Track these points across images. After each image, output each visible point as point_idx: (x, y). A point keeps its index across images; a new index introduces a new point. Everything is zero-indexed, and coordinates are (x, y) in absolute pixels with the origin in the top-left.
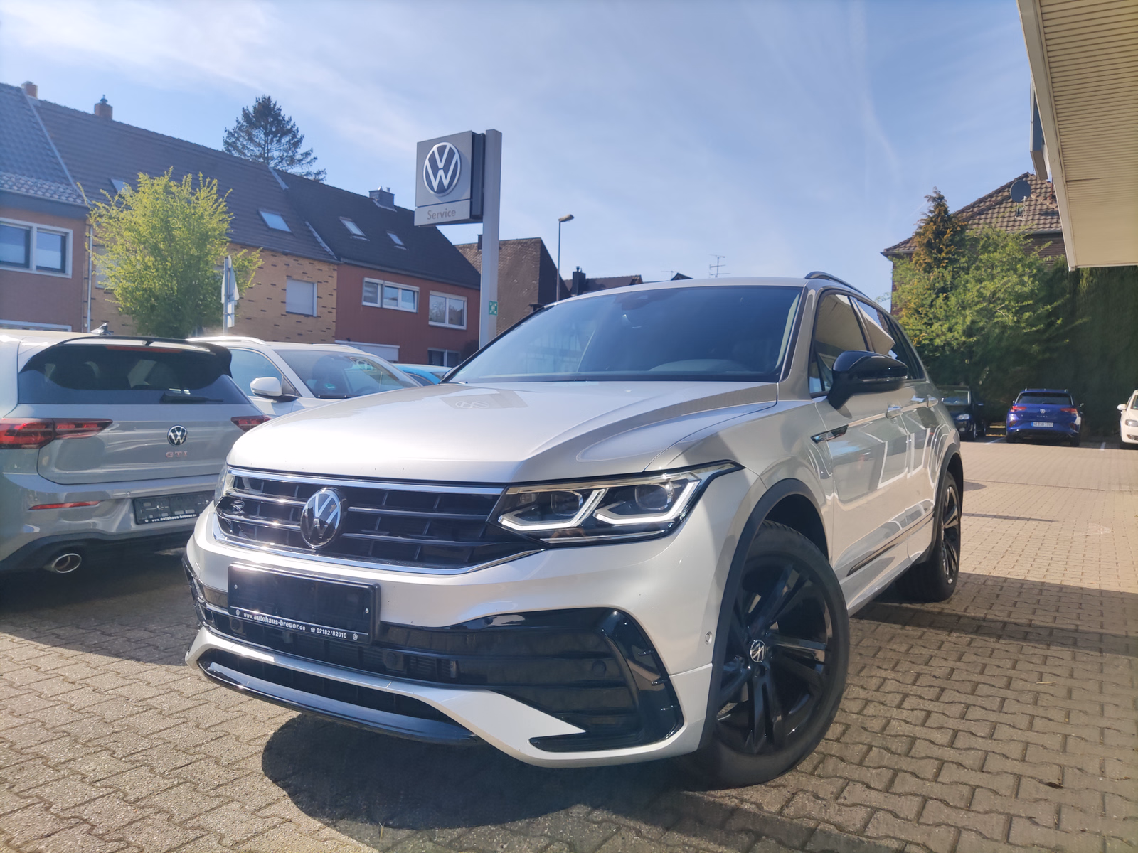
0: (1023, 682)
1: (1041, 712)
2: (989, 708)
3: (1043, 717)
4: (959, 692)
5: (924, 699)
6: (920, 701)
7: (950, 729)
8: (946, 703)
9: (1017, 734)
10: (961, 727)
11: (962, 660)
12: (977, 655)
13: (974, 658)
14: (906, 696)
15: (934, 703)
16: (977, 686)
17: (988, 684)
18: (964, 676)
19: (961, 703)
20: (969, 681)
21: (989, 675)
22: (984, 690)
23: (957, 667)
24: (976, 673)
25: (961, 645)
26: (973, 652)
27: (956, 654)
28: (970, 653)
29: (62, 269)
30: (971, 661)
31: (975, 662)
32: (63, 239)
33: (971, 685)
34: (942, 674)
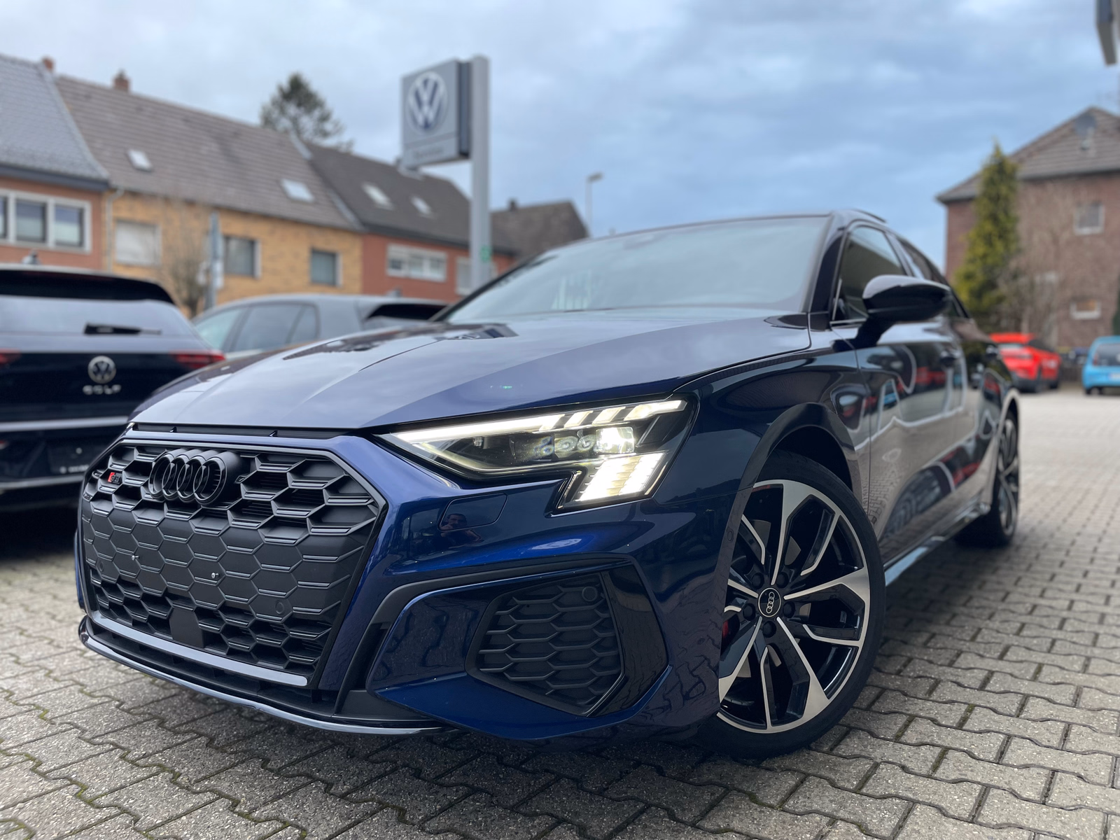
0: (1100, 695)
2: (1044, 742)
4: (995, 711)
5: (940, 725)
6: (934, 729)
7: (977, 783)
8: (975, 732)
11: (1005, 658)
12: (1028, 648)
13: (1023, 654)
14: (912, 719)
15: (955, 732)
17: (1042, 698)
18: (1011, 684)
19: (999, 732)
20: (1015, 693)
21: (1047, 683)
22: (1036, 708)
23: (997, 669)
24: (1027, 680)
25: (1008, 634)
26: (1023, 645)
27: (1000, 649)
28: (1018, 646)
29: (81, 243)
30: (1020, 659)
31: (1026, 661)
32: (81, 213)
33: (1017, 700)
34: (973, 680)
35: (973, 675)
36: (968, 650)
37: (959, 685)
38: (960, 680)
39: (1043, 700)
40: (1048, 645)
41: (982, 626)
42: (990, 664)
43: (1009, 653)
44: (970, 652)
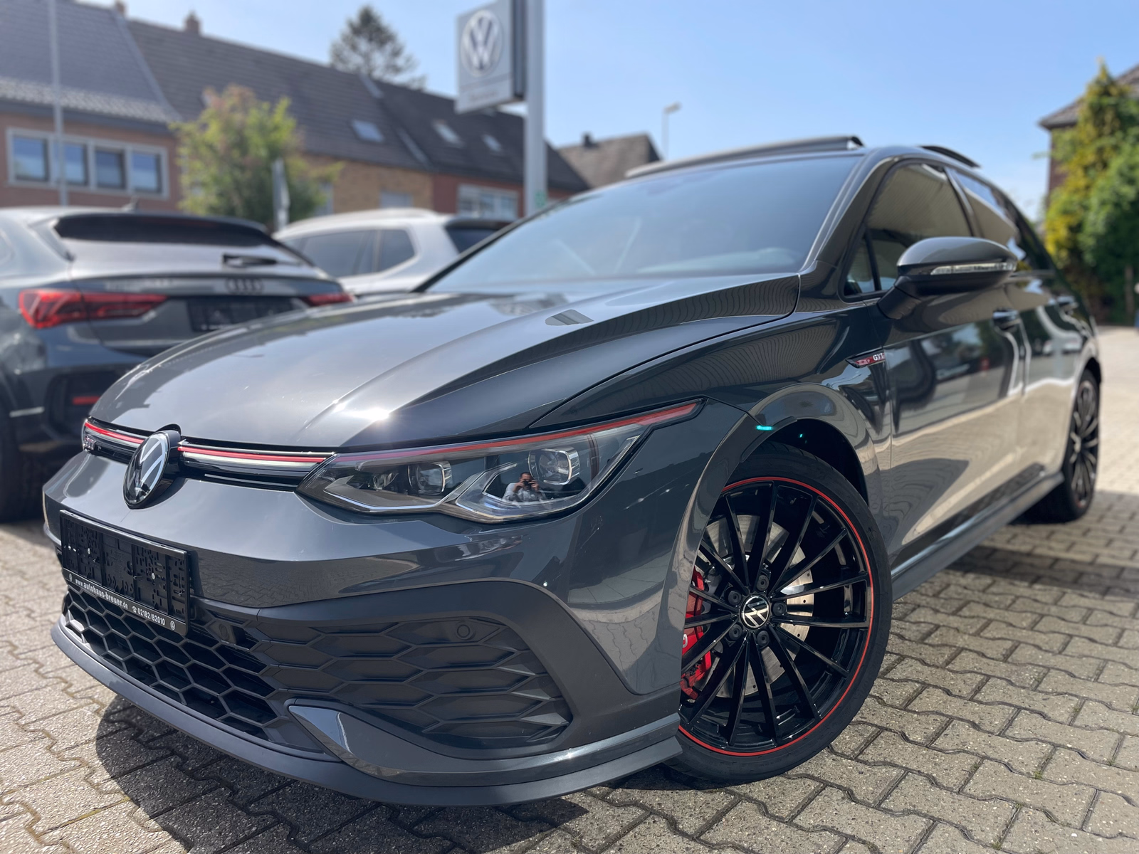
0: (1034, 651)
1: (1038, 702)
2: (956, 692)
3: (1033, 711)
4: (923, 663)
7: (873, 725)
9: (975, 741)
10: (893, 724)
11: (961, 613)
12: (986, 605)
13: (978, 609)
16: (960, 653)
18: (951, 638)
19: (917, 682)
20: (951, 646)
21: (987, 638)
22: (966, 661)
23: (945, 624)
24: (969, 634)
25: (973, 591)
26: (983, 601)
27: (956, 604)
28: (978, 603)
29: (159, 190)
30: (972, 614)
31: (978, 617)
32: (158, 160)
33: (947, 652)
34: (916, 634)
35: (918, 628)
36: (926, 605)
37: (902, 637)
38: (903, 633)
39: (975, 654)
40: (1009, 602)
41: (954, 582)
42: (940, 619)
43: (965, 609)
44: (927, 607)
